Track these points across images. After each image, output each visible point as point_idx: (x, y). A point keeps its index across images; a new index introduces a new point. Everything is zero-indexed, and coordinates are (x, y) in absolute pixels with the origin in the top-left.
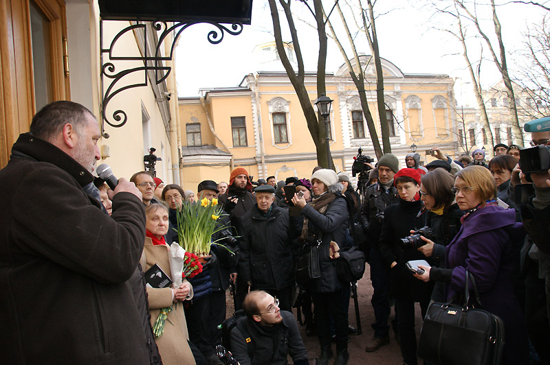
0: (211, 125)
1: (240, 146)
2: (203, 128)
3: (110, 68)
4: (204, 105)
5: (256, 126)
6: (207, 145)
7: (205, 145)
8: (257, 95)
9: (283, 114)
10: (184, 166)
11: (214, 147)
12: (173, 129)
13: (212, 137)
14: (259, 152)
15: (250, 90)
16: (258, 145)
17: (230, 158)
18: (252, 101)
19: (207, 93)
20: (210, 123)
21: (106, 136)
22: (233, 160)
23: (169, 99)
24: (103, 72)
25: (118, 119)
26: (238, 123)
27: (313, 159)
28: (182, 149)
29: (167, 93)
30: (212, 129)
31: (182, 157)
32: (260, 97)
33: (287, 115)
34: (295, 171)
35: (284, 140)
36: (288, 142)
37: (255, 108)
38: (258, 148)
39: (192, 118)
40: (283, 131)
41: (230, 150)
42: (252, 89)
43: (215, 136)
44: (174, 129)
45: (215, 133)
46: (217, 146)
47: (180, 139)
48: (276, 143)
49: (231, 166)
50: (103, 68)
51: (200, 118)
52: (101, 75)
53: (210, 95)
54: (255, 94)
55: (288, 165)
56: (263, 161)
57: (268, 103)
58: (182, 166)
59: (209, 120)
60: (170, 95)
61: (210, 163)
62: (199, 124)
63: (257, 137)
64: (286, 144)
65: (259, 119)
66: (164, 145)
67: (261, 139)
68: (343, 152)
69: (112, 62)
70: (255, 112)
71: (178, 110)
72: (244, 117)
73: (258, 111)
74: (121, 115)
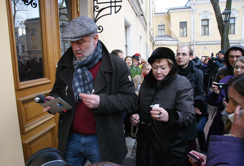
0: (170, 26)
1: (183, 36)
2: (166, 28)
4: (167, 16)
5: (192, 26)
6: (167, 35)
7: (166, 36)
8: (194, 11)
9: (208, 20)
10: (155, 45)
11: (170, 37)
12: (147, 29)
13: (170, 31)
14: (192, 40)
15: (190, 8)
16: (192, 36)
17: (178, 42)
18: (191, 13)
19: (169, 10)
20: (169, 25)
22: (179, 43)
26: (183, 25)
27: (219, 44)
28: (155, 37)
30: (170, 28)
31: (155, 41)
32: (195, 11)
33: (209, 20)
34: (211, 50)
35: (207, 34)
36: (208, 35)
37: (192, 17)
38: (192, 38)
39: (161, 23)
40: (207, 29)
41: (178, 38)
42: (192, 7)
43: (171, 31)
45: (171, 30)
46: (172, 36)
47: (154, 32)
48: (202, 35)
49: (178, 46)
50: (94, 7)
51: (165, 22)
52: (94, 11)
53: (170, 11)
54: (193, 10)
55: (207, 46)
56: (194, 44)
57: (200, 14)
58: (154, 45)
59: (169, 23)
60: (143, 14)
61: (168, 44)
62: (164, 25)
63: (192, 32)
64: (208, 36)
65: (194, 23)
67: (194, 33)
68: (240, 41)
69: (98, 5)
70: (192, 19)
71: (154, 19)
72: (187, 22)
73: (194, 19)
74: (101, 28)
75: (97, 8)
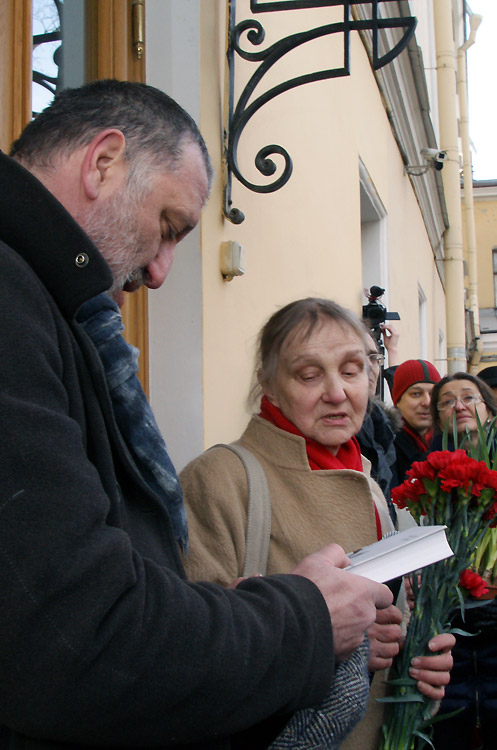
3: (252, 33)
10: (483, 359)
12: (451, 253)
21: (236, 217)
23: (439, 166)
24: (233, 46)
25: (267, 168)
28: (481, 316)
29: (434, 152)
31: (477, 334)
44: (458, 253)
47: (475, 288)
50: (234, 32)
52: (230, 55)
58: (476, 360)
60: (443, 156)
66: (428, 294)
69: (258, 17)
71: (472, 212)
74: (277, 159)
75: (256, 38)
